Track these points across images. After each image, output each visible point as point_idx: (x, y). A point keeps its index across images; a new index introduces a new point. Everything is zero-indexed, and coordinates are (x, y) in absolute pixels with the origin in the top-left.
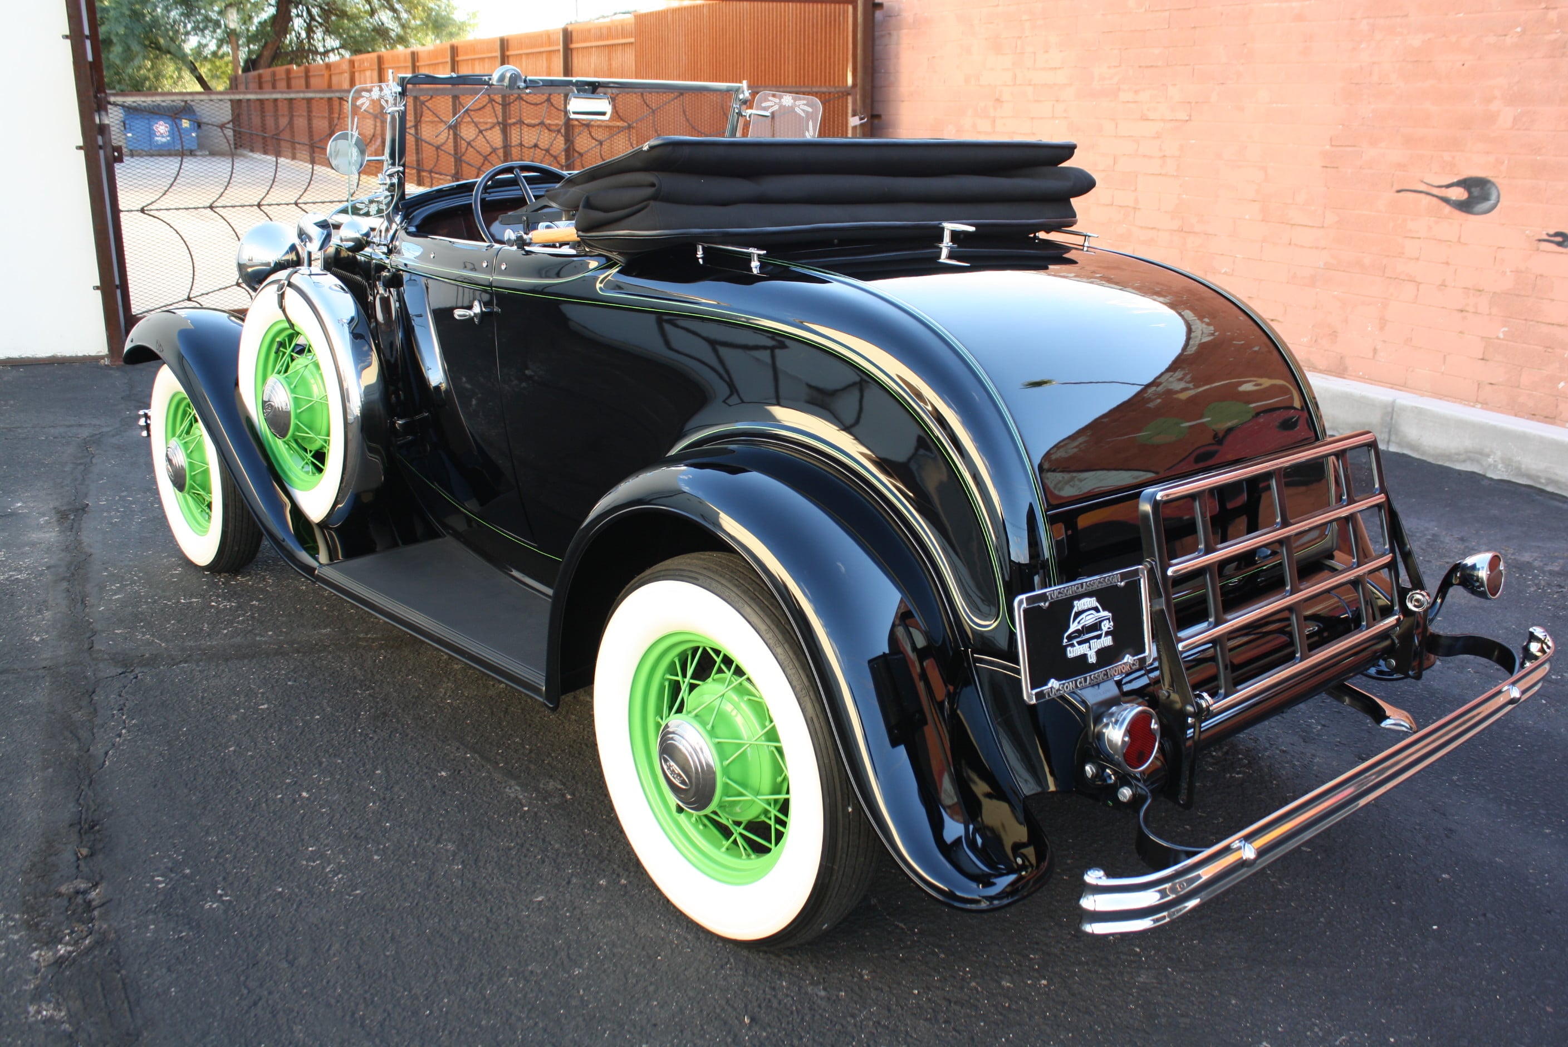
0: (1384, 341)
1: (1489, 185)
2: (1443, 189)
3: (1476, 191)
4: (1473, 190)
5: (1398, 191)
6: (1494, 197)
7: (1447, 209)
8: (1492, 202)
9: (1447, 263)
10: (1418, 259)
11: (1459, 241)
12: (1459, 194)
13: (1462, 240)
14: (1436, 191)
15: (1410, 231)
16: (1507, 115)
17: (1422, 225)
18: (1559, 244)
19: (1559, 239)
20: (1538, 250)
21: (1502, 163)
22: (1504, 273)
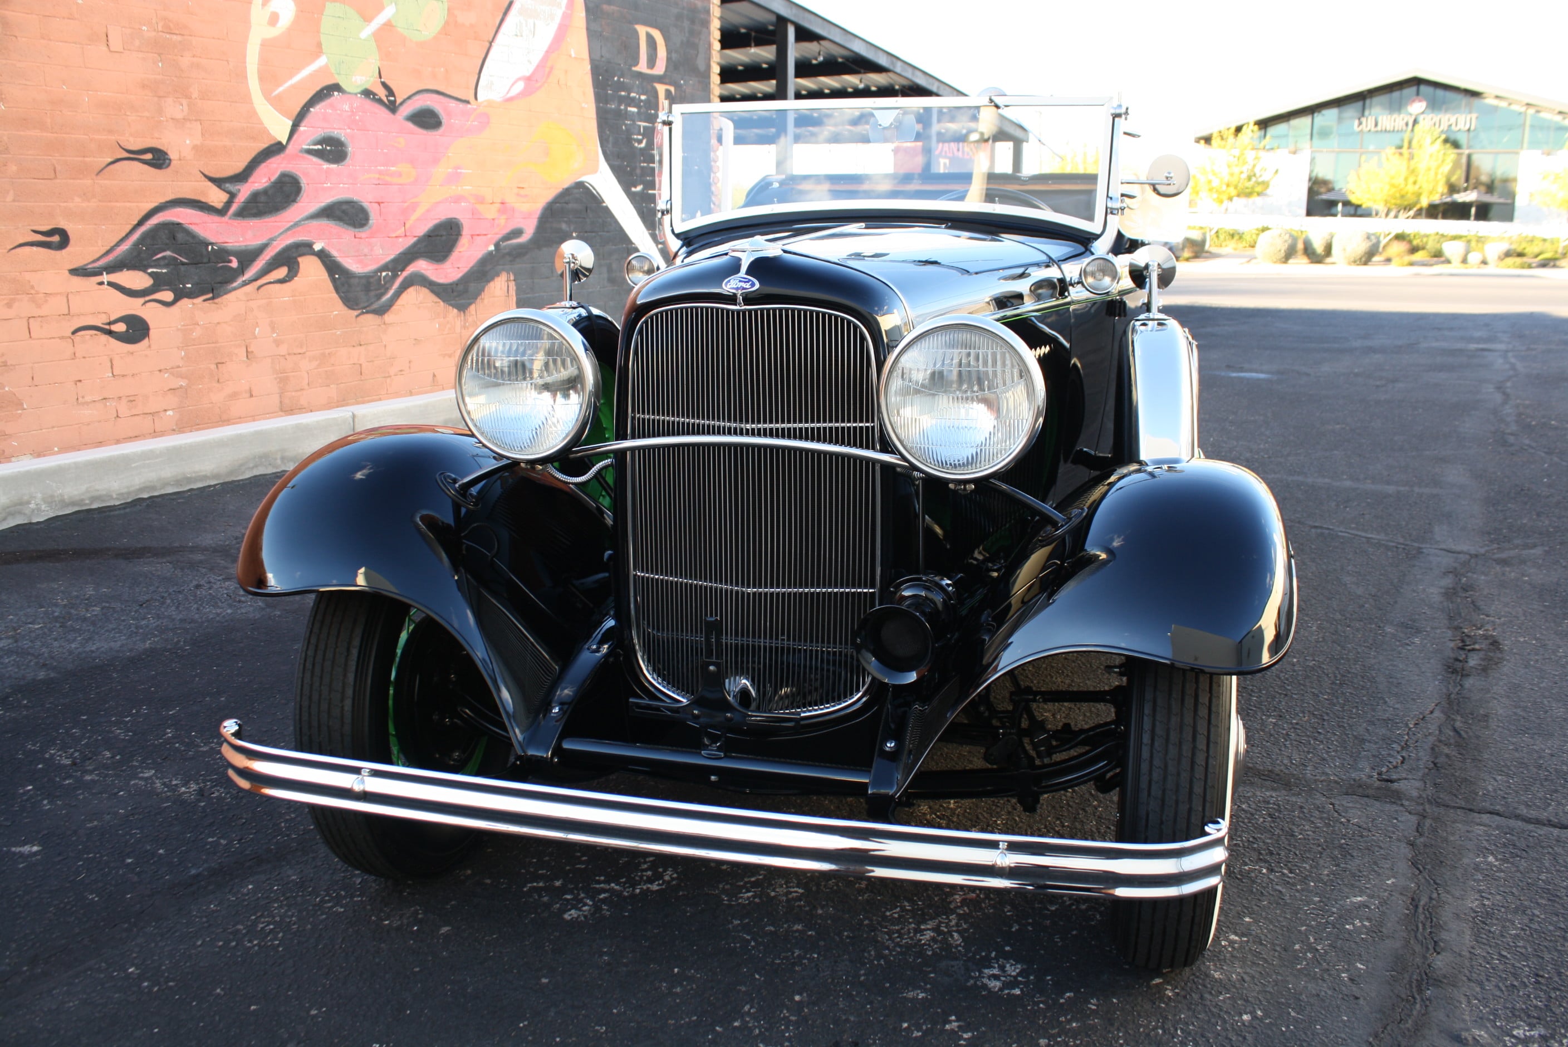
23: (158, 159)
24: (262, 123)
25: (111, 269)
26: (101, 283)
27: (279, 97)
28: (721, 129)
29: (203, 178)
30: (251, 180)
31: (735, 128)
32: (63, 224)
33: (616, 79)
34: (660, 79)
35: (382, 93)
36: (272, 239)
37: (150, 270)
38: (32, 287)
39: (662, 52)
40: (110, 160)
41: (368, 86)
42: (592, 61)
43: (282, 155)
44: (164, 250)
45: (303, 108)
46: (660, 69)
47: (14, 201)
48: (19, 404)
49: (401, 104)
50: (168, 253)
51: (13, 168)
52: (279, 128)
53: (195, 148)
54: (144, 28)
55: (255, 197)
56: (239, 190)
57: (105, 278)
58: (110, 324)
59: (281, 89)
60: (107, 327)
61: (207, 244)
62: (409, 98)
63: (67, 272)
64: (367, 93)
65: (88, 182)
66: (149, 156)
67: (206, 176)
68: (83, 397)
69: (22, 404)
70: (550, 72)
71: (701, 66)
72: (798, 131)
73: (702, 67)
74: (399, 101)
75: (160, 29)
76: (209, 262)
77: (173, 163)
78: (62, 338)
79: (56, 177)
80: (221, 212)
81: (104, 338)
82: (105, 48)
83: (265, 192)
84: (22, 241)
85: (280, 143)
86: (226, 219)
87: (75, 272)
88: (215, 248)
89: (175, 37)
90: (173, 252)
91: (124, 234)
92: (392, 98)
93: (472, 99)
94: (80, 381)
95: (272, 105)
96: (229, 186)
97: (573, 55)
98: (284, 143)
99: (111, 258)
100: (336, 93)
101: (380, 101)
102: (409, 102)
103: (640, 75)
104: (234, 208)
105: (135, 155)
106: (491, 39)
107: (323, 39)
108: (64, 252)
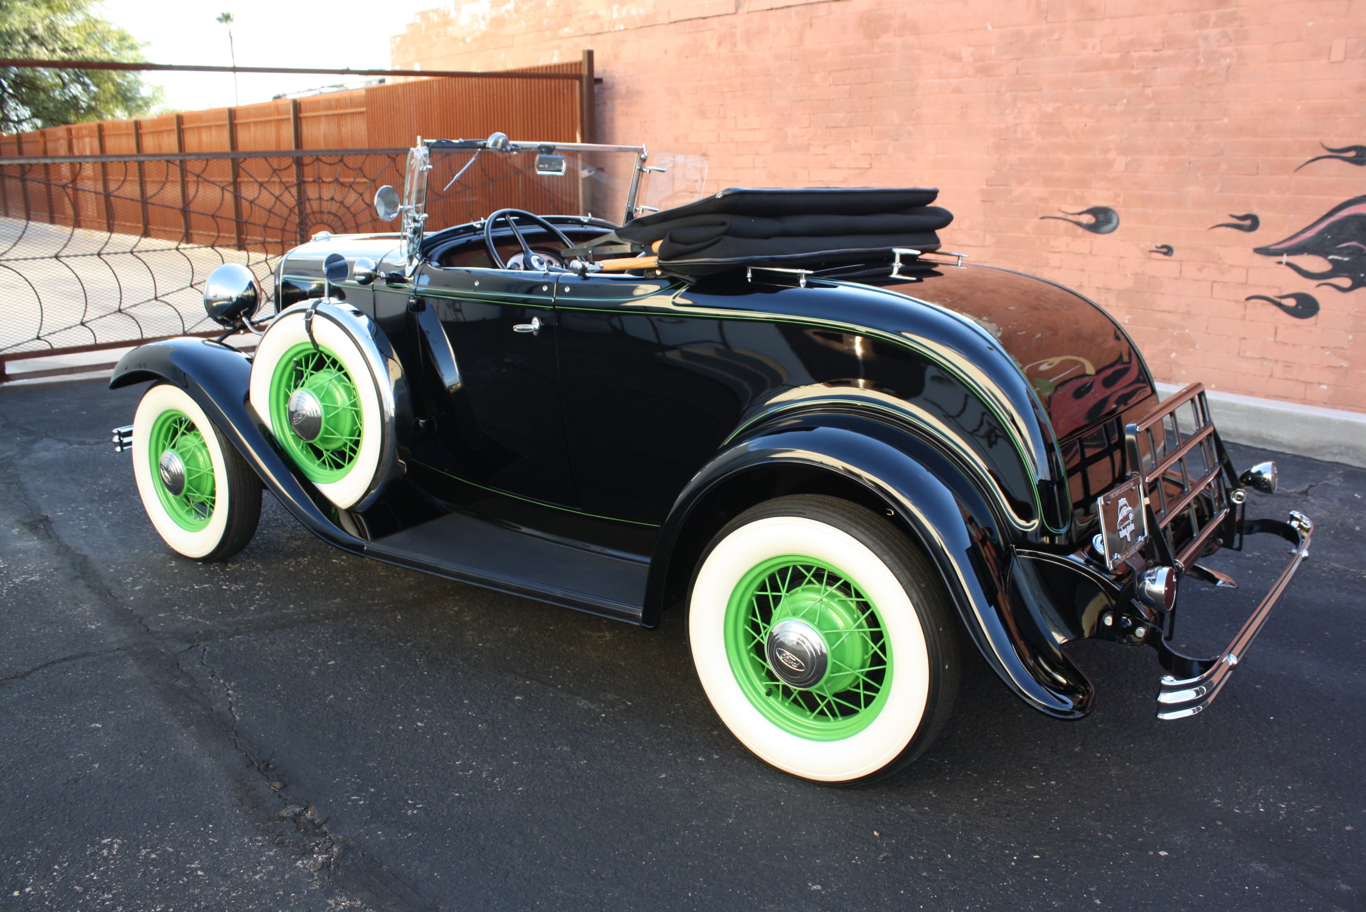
1: (1110, 213)
2: (1077, 216)
3: (1101, 217)
4: (1099, 216)
5: (1042, 218)
6: (1115, 221)
7: (1080, 230)
8: (1114, 224)
9: (1083, 270)
10: (1060, 268)
11: (1091, 253)
12: (1088, 219)
13: (1093, 253)
14: (1070, 218)
15: (1053, 247)
16: (1120, 162)
17: (1061, 243)
18: (1165, 254)
19: (1165, 250)
20: (1150, 258)
21: (1119, 196)
22: (1126, 276)
23: (1362, 156)
25: (1291, 251)
26: (1280, 263)
32: (1255, 211)
37: (1331, 257)
38: (1220, 259)
40: (1310, 158)
44: (1350, 240)
47: (1220, 191)
48: (1193, 345)
50: (1354, 243)
51: (1224, 167)
57: (1285, 258)
58: (1281, 297)
60: (1278, 300)
63: (1252, 250)
65: (1286, 177)
66: (1352, 154)
68: (1244, 352)
69: (1194, 345)
78: (1237, 302)
79: (1257, 174)
81: (1274, 308)
82: (1324, 61)
84: (1219, 223)
87: (1259, 251)
90: (1360, 243)
91: (1310, 223)
94: (1244, 339)
99: (1294, 242)
105: (1336, 153)
108: (1252, 234)
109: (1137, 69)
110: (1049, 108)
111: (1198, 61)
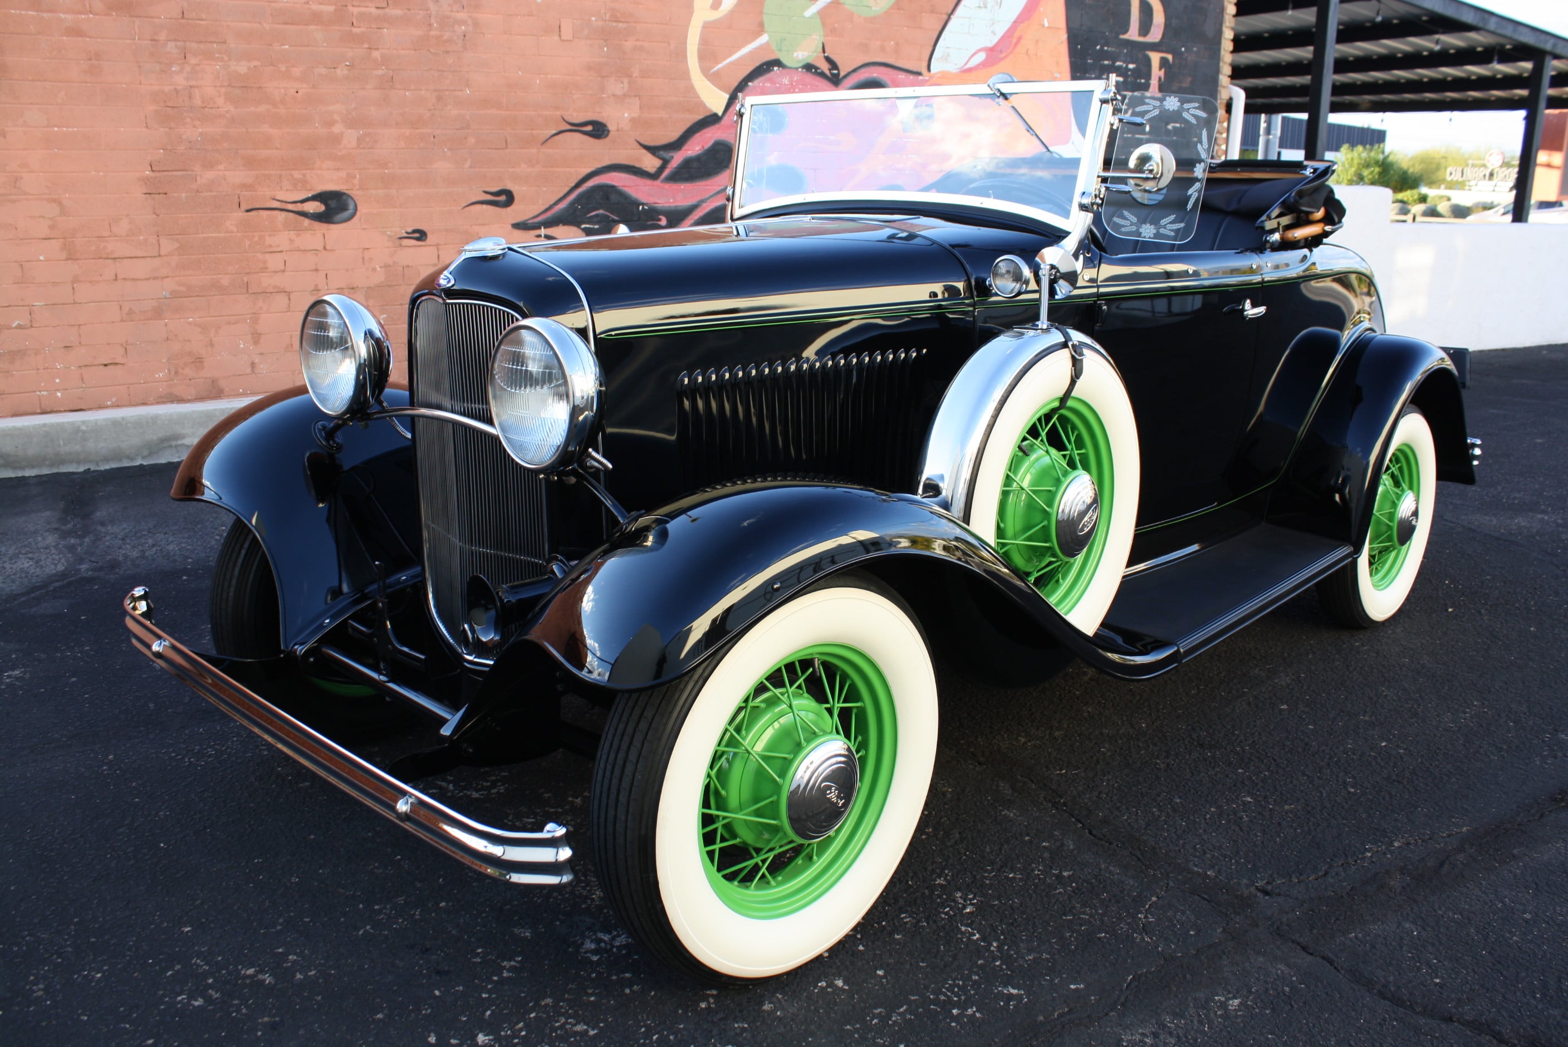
0: (262, 354)
1: (344, 197)
2: (299, 204)
3: (333, 204)
4: (330, 202)
5: (248, 211)
6: (351, 207)
7: (307, 222)
8: (350, 211)
9: (317, 270)
10: (283, 271)
11: (325, 248)
12: (315, 207)
13: (328, 247)
14: (290, 207)
15: (271, 246)
16: (350, 137)
17: (282, 239)
18: (418, 239)
19: (417, 235)
20: (401, 245)
21: (354, 177)
22: (374, 270)
23: (598, 130)
24: (698, 97)
25: (549, 224)
26: (539, 236)
27: (717, 74)
28: (1231, 99)
29: (638, 146)
30: (685, 147)
31: (1247, 97)
32: (509, 186)
33: (1098, 47)
34: (1154, 47)
35: (825, 67)
36: (703, 201)
37: (583, 227)
39: (1159, 17)
40: (554, 132)
41: (810, 61)
42: (1070, 30)
43: (717, 126)
44: (598, 209)
45: (741, 83)
46: (1156, 35)
47: (471, 167)
49: (845, 76)
50: (601, 212)
51: (472, 140)
52: (715, 100)
53: (632, 120)
54: (593, 19)
55: (687, 163)
56: (672, 157)
57: (543, 231)
59: (720, 66)
61: (638, 204)
62: (854, 71)
63: (510, 226)
64: (809, 67)
65: (534, 151)
66: (589, 128)
67: (641, 145)
70: (1017, 43)
71: (1209, 31)
72: (1336, 99)
73: (1210, 33)
74: (842, 74)
75: (608, 17)
76: (639, 220)
77: (611, 134)
79: (506, 147)
80: (654, 176)
82: (556, 38)
83: (698, 158)
84: (474, 200)
85: (715, 115)
86: (658, 182)
87: (517, 226)
88: (646, 207)
89: (621, 25)
90: (606, 210)
91: (562, 195)
92: (835, 72)
93: (924, 71)
95: (709, 80)
96: (662, 153)
97: (1046, 25)
98: (720, 114)
99: (549, 214)
100: (776, 68)
101: (822, 75)
102: (855, 75)
103: (1129, 43)
104: (666, 172)
105: (576, 127)
106: (950, 12)
107: (766, 20)
108: (509, 209)
109: (359, 27)
110: (242, 68)
111: (430, 25)
